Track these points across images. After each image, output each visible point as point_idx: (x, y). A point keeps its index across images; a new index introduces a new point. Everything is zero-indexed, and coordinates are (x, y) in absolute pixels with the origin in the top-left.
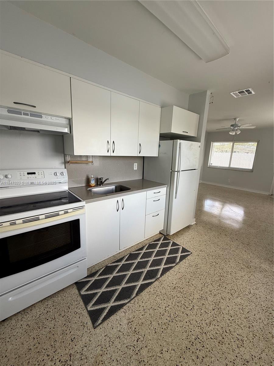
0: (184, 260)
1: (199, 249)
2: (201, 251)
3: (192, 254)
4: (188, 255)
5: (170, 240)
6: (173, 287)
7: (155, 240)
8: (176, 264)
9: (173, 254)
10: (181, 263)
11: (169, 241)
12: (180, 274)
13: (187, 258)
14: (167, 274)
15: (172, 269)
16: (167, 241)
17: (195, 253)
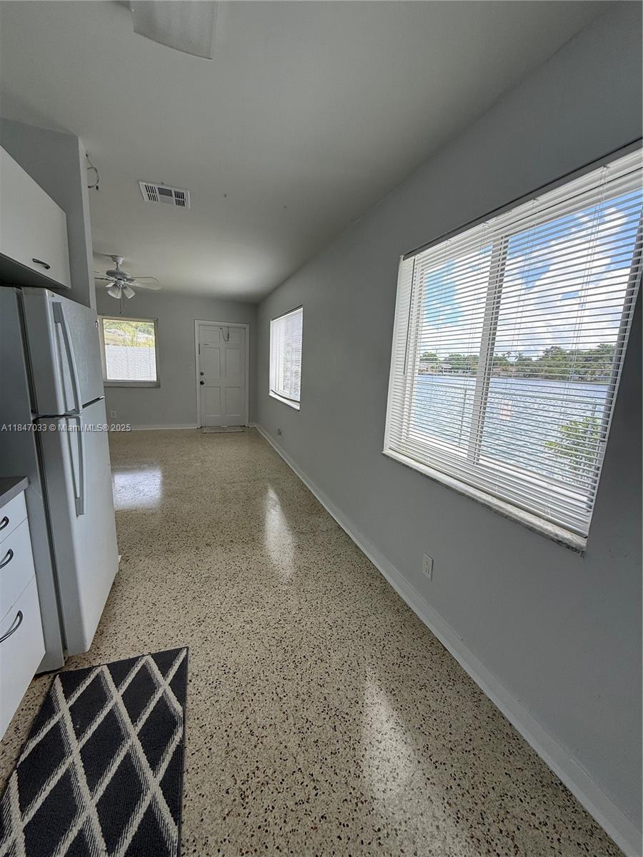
0: (190, 689)
1: (194, 622)
2: (200, 622)
3: (190, 652)
4: (185, 660)
5: (90, 670)
6: (238, 799)
8: (184, 722)
9: (145, 706)
10: (189, 705)
11: (93, 676)
12: (215, 739)
13: (190, 674)
14: (187, 786)
15: (188, 752)
16: (88, 682)
17: (194, 642)
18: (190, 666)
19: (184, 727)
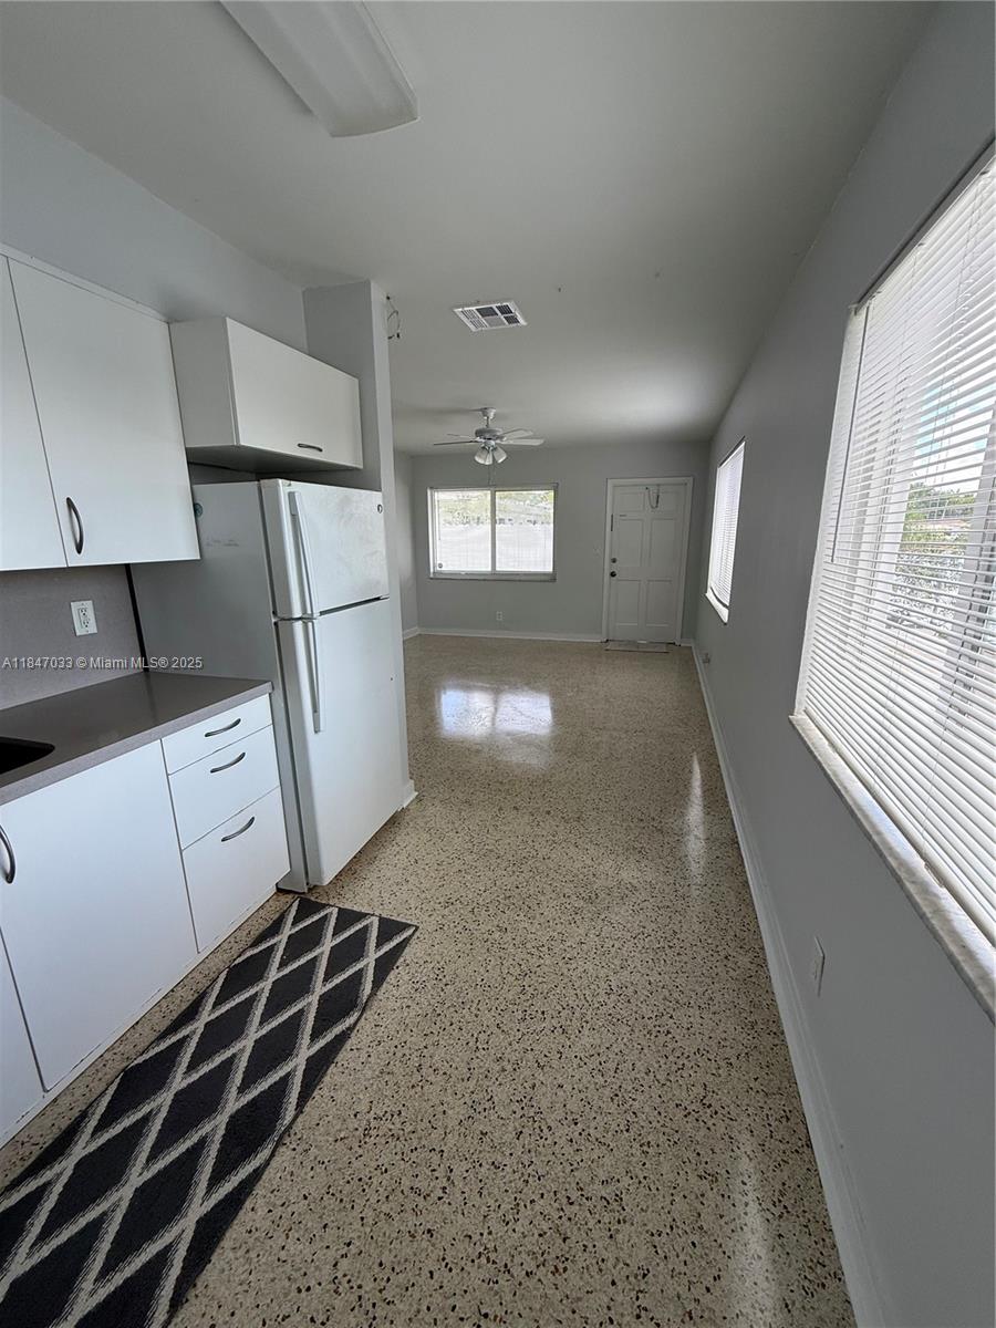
0: (391, 977)
1: (442, 900)
2: (449, 903)
3: (418, 934)
4: (407, 941)
5: (324, 906)
6: (360, 1132)
7: (257, 933)
8: (364, 1010)
9: (343, 970)
10: (380, 994)
11: (322, 914)
12: (380, 1048)
13: (402, 960)
14: (327, 1079)
15: (348, 1045)
16: (316, 918)
17: (427, 924)
18: (406, 950)
19: (362, 1014)
